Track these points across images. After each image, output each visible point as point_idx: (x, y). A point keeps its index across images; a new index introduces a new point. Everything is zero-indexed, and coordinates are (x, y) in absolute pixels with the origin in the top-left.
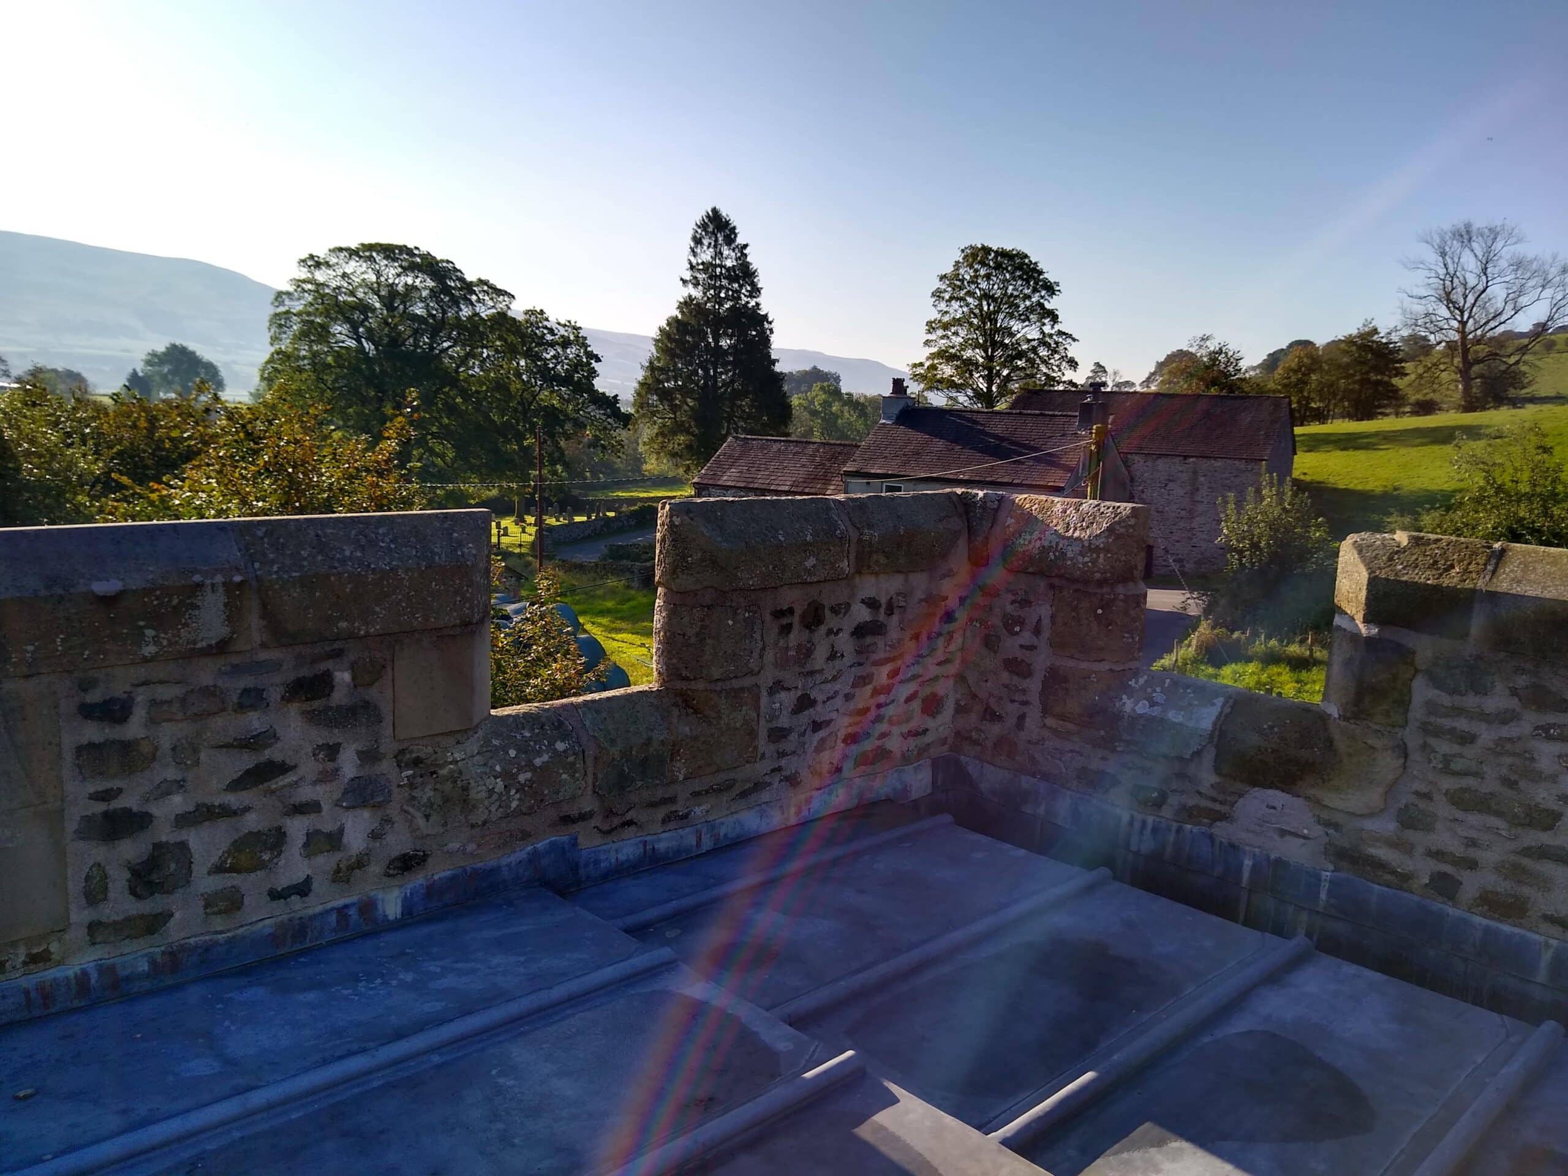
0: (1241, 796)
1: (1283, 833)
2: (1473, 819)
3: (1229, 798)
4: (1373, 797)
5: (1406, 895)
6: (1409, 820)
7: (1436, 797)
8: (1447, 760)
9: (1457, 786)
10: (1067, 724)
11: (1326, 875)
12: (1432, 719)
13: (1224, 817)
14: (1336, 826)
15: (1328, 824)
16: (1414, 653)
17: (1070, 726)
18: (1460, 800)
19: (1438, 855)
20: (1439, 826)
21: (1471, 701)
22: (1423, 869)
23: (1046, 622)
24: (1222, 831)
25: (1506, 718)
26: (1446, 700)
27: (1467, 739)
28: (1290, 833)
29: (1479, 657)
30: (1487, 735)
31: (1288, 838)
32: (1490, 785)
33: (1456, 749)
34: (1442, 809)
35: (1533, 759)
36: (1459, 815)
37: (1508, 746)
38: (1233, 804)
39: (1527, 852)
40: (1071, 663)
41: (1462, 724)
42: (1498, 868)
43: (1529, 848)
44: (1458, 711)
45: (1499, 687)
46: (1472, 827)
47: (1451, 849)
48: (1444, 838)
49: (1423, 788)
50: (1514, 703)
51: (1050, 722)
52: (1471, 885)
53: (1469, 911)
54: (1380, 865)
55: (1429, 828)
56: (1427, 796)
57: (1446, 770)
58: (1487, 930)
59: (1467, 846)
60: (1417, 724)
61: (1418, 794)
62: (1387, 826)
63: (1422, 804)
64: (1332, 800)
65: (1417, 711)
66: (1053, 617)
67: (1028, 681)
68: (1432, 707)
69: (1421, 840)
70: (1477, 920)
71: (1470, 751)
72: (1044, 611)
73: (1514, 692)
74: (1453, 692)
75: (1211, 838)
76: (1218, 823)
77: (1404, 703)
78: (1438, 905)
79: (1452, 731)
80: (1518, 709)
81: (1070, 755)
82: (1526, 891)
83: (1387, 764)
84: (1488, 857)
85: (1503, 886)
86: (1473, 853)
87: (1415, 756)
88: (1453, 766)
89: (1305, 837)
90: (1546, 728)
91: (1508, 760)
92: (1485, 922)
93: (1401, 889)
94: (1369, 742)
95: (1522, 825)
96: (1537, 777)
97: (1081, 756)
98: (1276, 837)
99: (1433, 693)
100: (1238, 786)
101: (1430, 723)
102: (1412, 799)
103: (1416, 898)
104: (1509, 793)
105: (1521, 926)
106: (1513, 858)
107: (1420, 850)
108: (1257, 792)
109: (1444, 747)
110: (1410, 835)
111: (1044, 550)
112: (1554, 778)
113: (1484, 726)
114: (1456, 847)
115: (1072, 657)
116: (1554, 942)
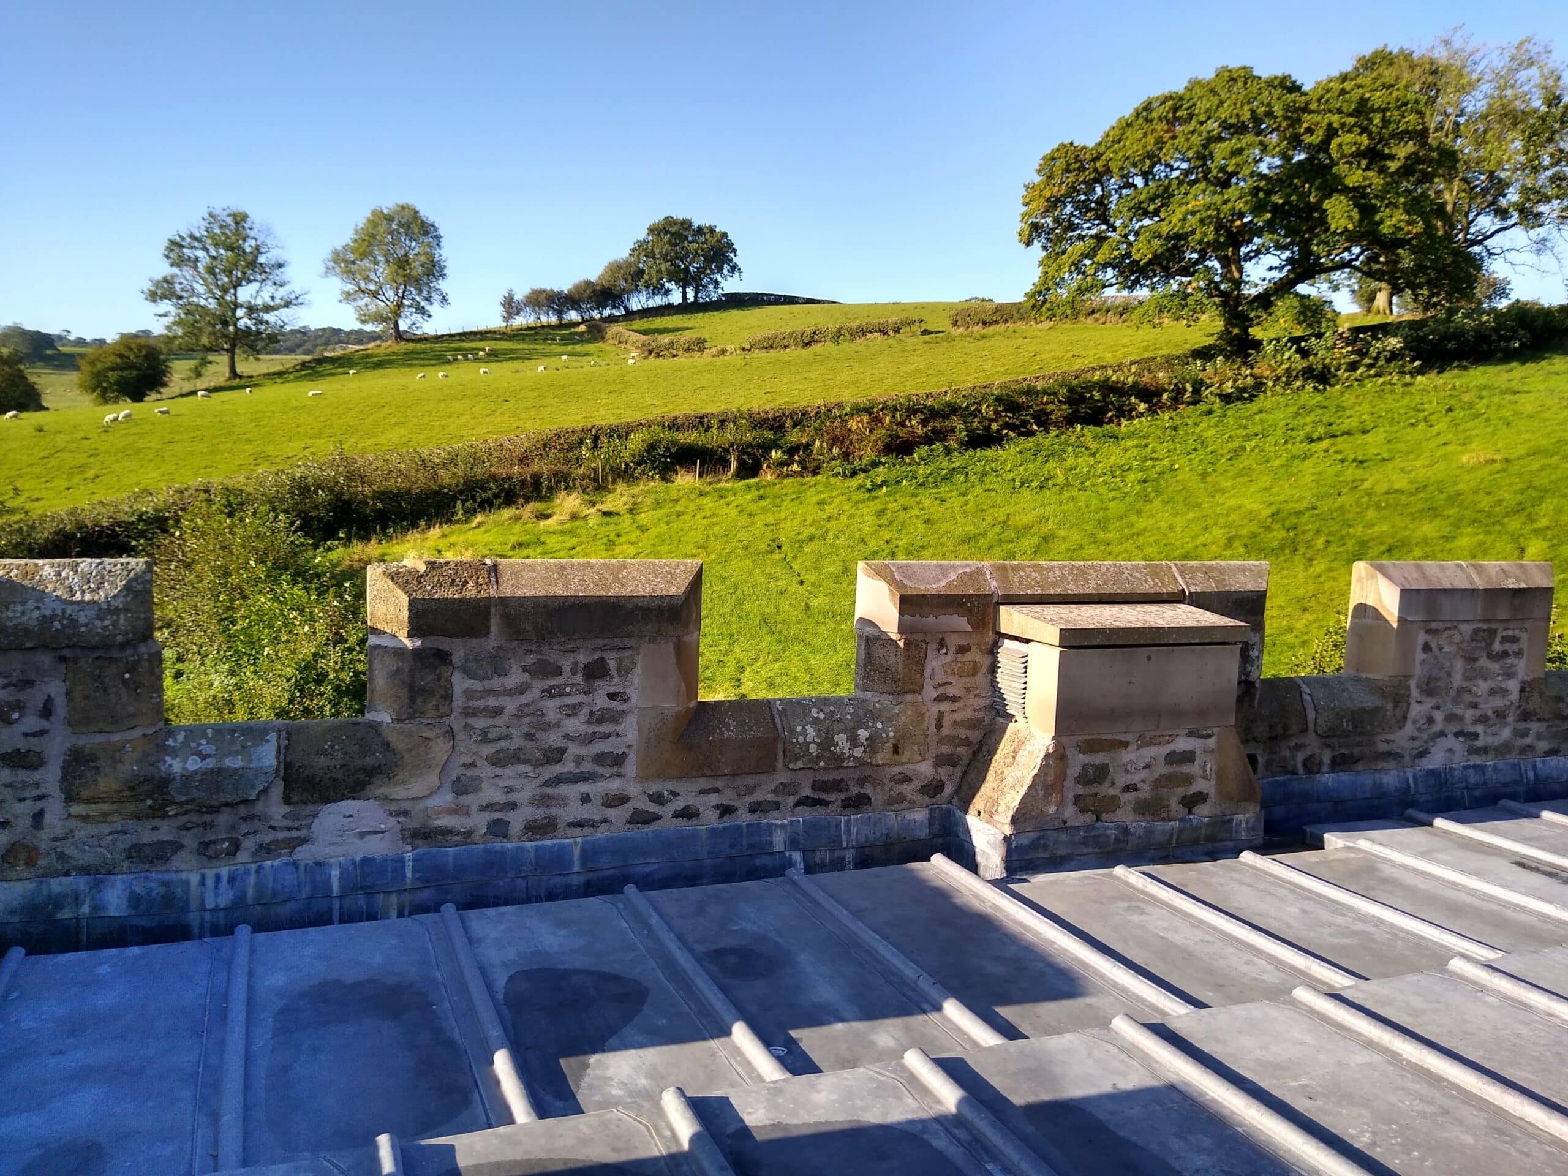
0: (315, 816)
1: (362, 835)
2: (509, 771)
3: (304, 823)
4: (433, 778)
5: (473, 846)
6: (461, 788)
7: (479, 763)
8: (484, 733)
9: (494, 750)
10: (99, 806)
11: (409, 855)
12: (470, 703)
13: (303, 841)
14: (405, 813)
15: (398, 814)
16: (451, 654)
17: (106, 807)
18: (497, 761)
19: (488, 807)
20: (484, 785)
21: (496, 683)
22: (480, 822)
23: (60, 701)
24: (304, 854)
25: (522, 689)
26: (478, 686)
27: (497, 712)
28: (370, 833)
29: (500, 648)
30: (511, 705)
31: (368, 837)
32: (517, 742)
33: (490, 722)
34: (485, 771)
35: (543, 715)
36: (499, 771)
37: (526, 710)
38: (309, 826)
39: (548, 783)
40: (99, 738)
41: (492, 702)
42: (531, 802)
43: (549, 780)
44: (489, 692)
45: (515, 668)
46: (509, 778)
47: (497, 799)
48: (491, 793)
49: (468, 759)
50: (526, 677)
51: (77, 809)
52: (516, 821)
53: (519, 841)
54: (447, 832)
55: (477, 789)
56: (473, 765)
57: (485, 739)
58: (537, 848)
59: (507, 793)
60: (460, 710)
61: (464, 765)
62: (446, 798)
63: (469, 773)
64: (399, 792)
65: (458, 701)
66: (68, 693)
67: (41, 771)
68: (469, 694)
69: (473, 800)
70: (528, 844)
71: (499, 721)
72: (56, 688)
73: (525, 669)
74: (483, 679)
75: (295, 865)
76: (299, 849)
77: (448, 697)
78: (499, 845)
79: (486, 709)
80: (529, 681)
81: (110, 838)
82: (554, 811)
83: (441, 748)
84: (522, 796)
85: (539, 813)
86: (512, 797)
87: (461, 736)
88: (490, 736)
89: (383, 832)
90: (549, 690)
91: (527, 720)
92: (534, 844)
93: (466, 844)
94: (424, 735)
95: (542, 765)
96: (547, 726)
97: (126, 833)
98: (357, 841)
99: (469, 683)
100: (311, 808)
101: (469, 707)
102: (461, 771)
103: (482, 846)
104: (529, 744)
105: (555, 837)
106: (538, 791)
107: (474, 808)
108: (331, 807)
109: (480, 723)
110: (464, 799)
111: (46, 621)
112: (558, 725)
113: (508, 699)
114: (499, 797)
115: (100, 731)
116: (579, 840)
